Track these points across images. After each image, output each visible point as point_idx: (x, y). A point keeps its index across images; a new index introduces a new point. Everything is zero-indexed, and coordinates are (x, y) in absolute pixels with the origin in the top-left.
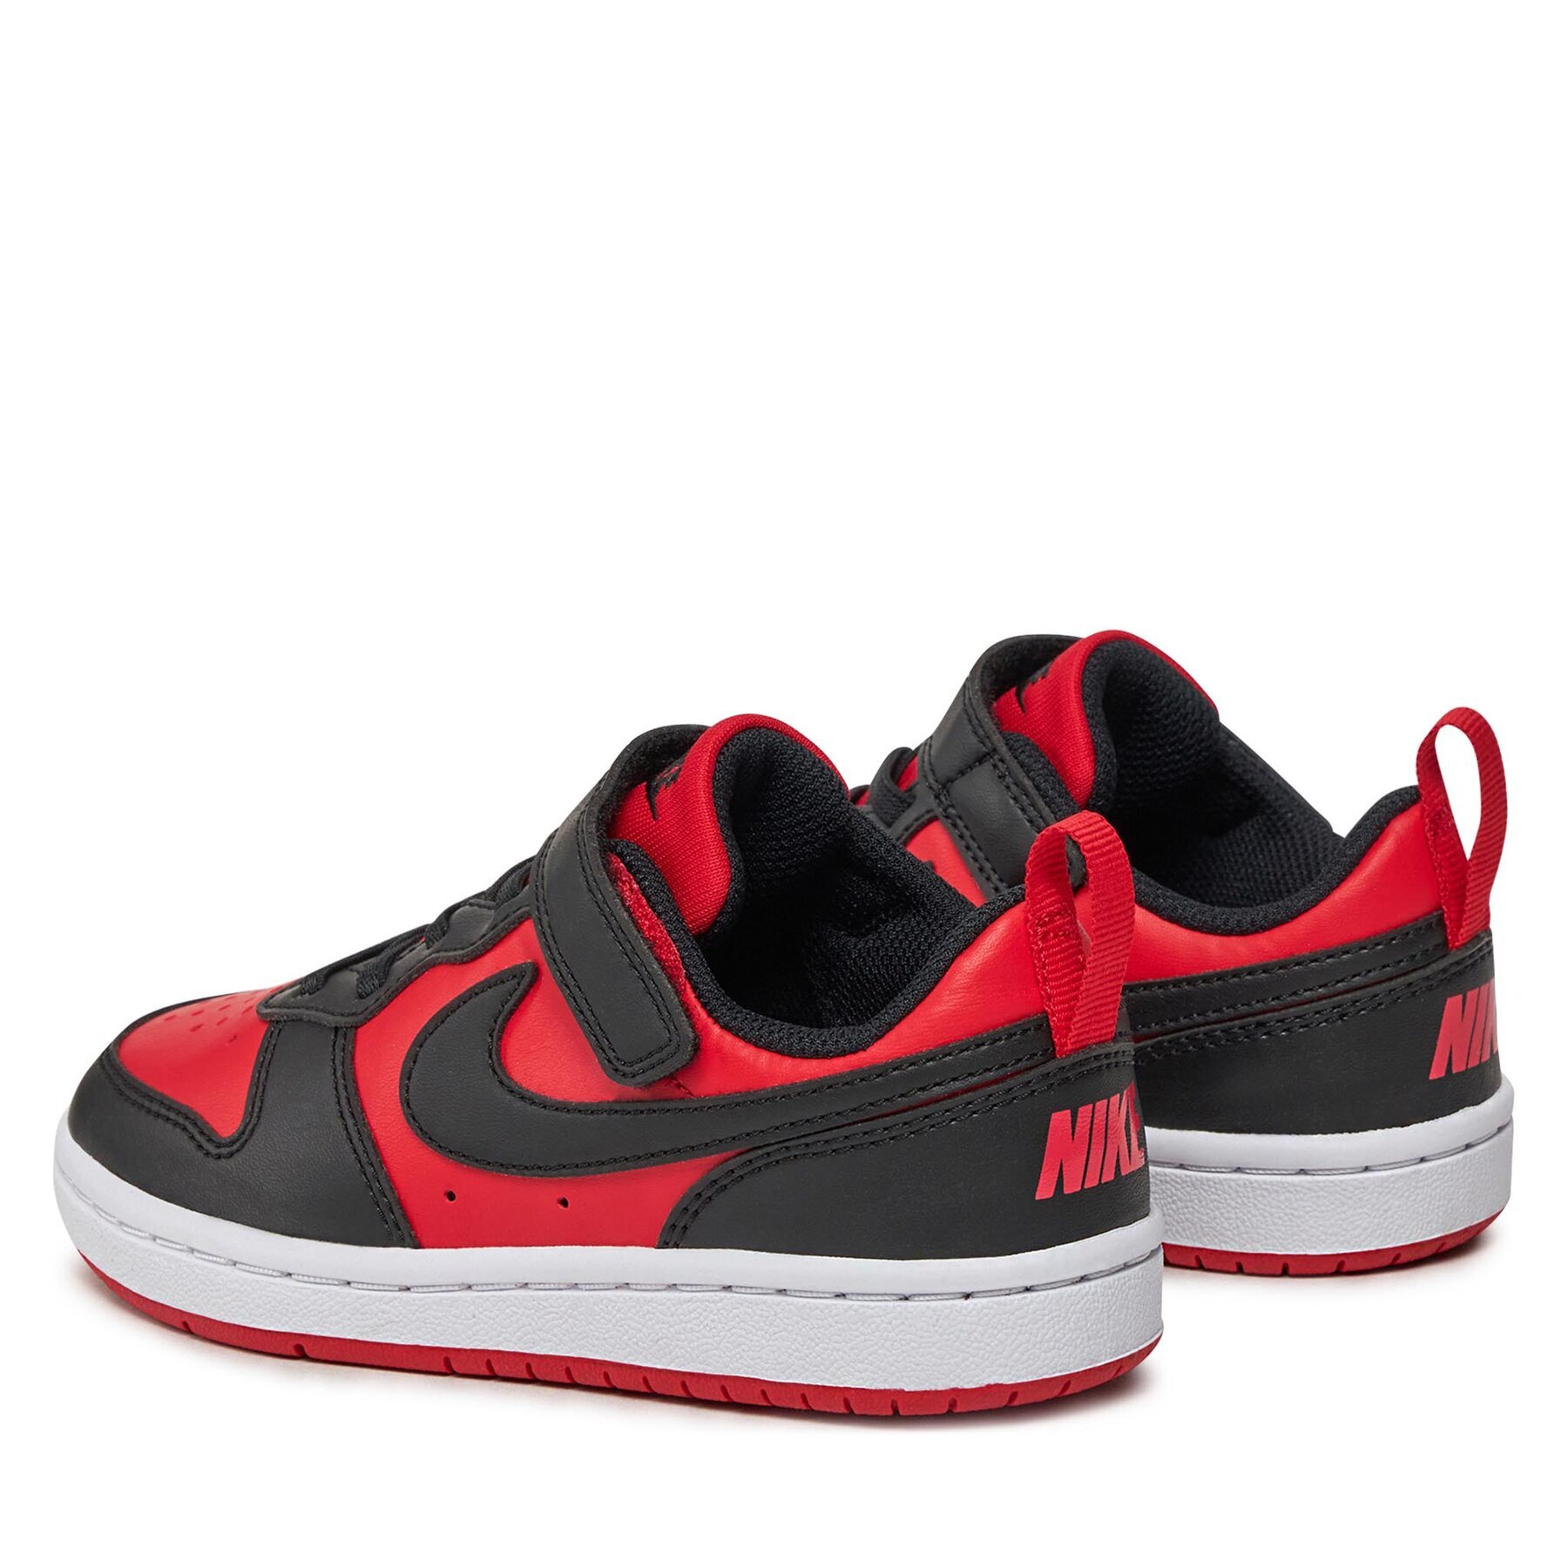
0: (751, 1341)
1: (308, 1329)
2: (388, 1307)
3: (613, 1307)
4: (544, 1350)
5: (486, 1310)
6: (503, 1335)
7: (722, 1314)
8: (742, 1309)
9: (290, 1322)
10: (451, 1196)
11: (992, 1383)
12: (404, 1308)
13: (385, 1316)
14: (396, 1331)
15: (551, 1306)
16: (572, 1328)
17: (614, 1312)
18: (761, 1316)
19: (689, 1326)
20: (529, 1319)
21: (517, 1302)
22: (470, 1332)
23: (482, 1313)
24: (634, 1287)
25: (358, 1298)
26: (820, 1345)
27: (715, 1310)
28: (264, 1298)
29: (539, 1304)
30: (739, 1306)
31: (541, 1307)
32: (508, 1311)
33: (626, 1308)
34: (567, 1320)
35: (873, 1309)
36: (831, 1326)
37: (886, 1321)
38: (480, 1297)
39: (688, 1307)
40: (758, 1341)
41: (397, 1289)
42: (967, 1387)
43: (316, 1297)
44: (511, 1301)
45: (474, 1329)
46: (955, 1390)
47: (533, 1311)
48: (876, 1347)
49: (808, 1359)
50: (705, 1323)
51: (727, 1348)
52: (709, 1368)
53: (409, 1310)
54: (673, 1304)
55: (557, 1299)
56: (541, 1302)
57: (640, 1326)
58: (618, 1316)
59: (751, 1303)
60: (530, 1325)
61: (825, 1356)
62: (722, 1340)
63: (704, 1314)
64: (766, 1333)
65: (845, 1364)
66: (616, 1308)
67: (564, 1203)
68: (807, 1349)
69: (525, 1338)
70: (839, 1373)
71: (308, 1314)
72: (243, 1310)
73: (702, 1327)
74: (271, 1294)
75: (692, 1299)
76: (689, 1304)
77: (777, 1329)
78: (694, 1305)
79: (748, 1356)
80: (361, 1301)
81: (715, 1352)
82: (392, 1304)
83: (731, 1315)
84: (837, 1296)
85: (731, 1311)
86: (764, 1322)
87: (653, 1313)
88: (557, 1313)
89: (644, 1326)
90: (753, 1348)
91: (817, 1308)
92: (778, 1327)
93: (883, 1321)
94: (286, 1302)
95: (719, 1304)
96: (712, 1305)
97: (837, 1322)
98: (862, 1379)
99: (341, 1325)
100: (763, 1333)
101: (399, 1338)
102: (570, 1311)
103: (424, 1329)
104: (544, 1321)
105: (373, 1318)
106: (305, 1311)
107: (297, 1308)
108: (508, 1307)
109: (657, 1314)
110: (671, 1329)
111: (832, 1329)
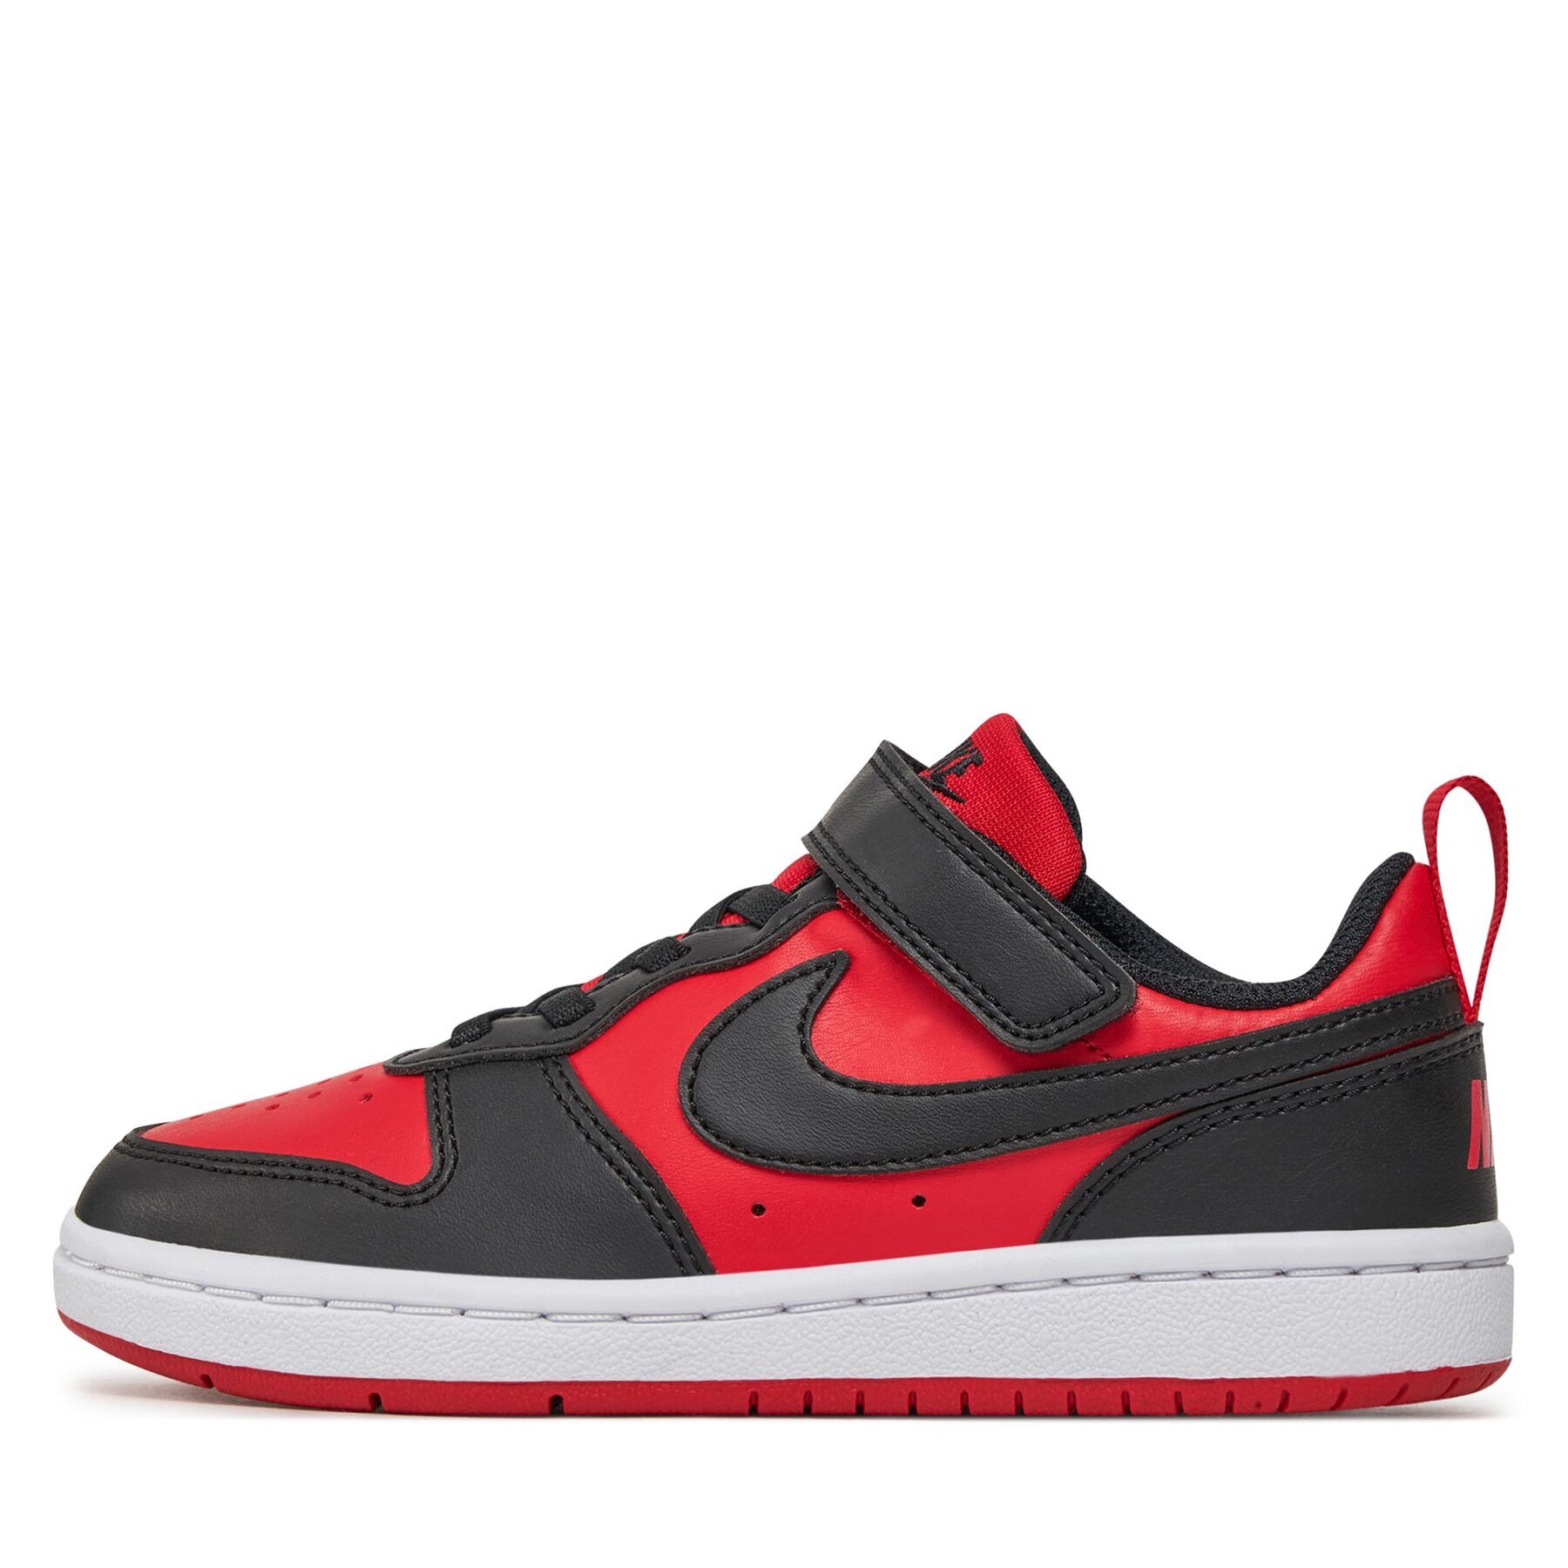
0: (1171, 1334)
1: (574, 1375)
2: (684, 1339)
3: (986, 1313)
4: (886, 1372)
5: (811, 1332)
6: (832, 1359)
7: (1133, 1306)
8: (1160, 1298)
9: (551, 1369)
10: (758, 1210)
11: (1443, 1366)
12: (705, 1338)
13: (679, 1349)
14: (692, 1365)
15: (900, 1321)
16: (926, 1344)
17: (987, 1318)
18: (1186, 1304)
19: (1089, 1323)
20: (868, 1338)
21: (852, 1319)
22: (789, 1360)
23: (805, 1336)
24: (1011, 1288)
25: (645, 1332)
26: (1259, 1331)
27: (1124, 1302)
28: (514, 1344)
29: (883, 1319)
30: (1155, 1294)
31: (885, 1322)
32: (840, 1330)
33: (1004, 1311)
34: (920, 1335)
35: (1325, 1284)
36: (1275, 1307)
37: (1341, 1296)
38: (803, 1319)
39: (1089, 1301)
40: (1180, 1334)
41: (697, 1317)
42: (1421, 1369)
43: (587, 1336)
44: (845, 1319)
45: (795, 1355)
46: (1409, 1374)
47: (873, 1328)
48: (1328, 1327)
49: (1242, 1349)
50: (1110, 1318)
51: (1136, 1344)
52: (1111, 1371)
53: (711, 1340)
54: (1069, 1300)
55: (908, 1311)
56: (885, 1317)
57: (1022, 1331)
58: (992, 1322)
59: (1172, 1290)
60: (870, 1345)
61: (1264, 1343)
62: (1131, 1337)
63: (1110, 1308)
64: (1189, 1323)
65: (1288, 1350)
66: (990, 1313)
67: (919, 1201)
68: (1243, 1337)
69: (861, 1361)
70: (1281, 1361)
71: (576, 1357)
72: (481, 1363)
73: (1106, 1323)
74: (524, 1338)
75: (1094, 1292)
76: (1090, 1298)
77: (1203, 1317)
78: (1098, 1298)
79: (1164, 1352)
80: (648, 1334)
81: (1120, 1351)
82: (688, 1334)
83: (1145, 1306)
84: (1278, 1274)
85: (1145, 1302)
86: (1189, 1310)
87: (1042, 1314)
88: (907, 1328)
89: (1026, 1330)
90: (1171, 1342)
91: (1258, 1288)
92: (1207, 1314)
93: (1336, 1297)
94: (545, 1345)
95: (1130, 1295)
96: (1120, 1297)
97: (1281, 1302)
98: (1310, 1365)
99: (619, 1365)
100: (1186, 1323)
101: (695, 1373)
102: (925, 1324)
103: (729, 1361)
104: (888, 1339)
105: (663, 1353)
106: (571, 1353)
107: (561, 1352)
108: (841, 1326)
109: (1047, 1313)
110: (1065, 1330)
111: (1274, 1310)
